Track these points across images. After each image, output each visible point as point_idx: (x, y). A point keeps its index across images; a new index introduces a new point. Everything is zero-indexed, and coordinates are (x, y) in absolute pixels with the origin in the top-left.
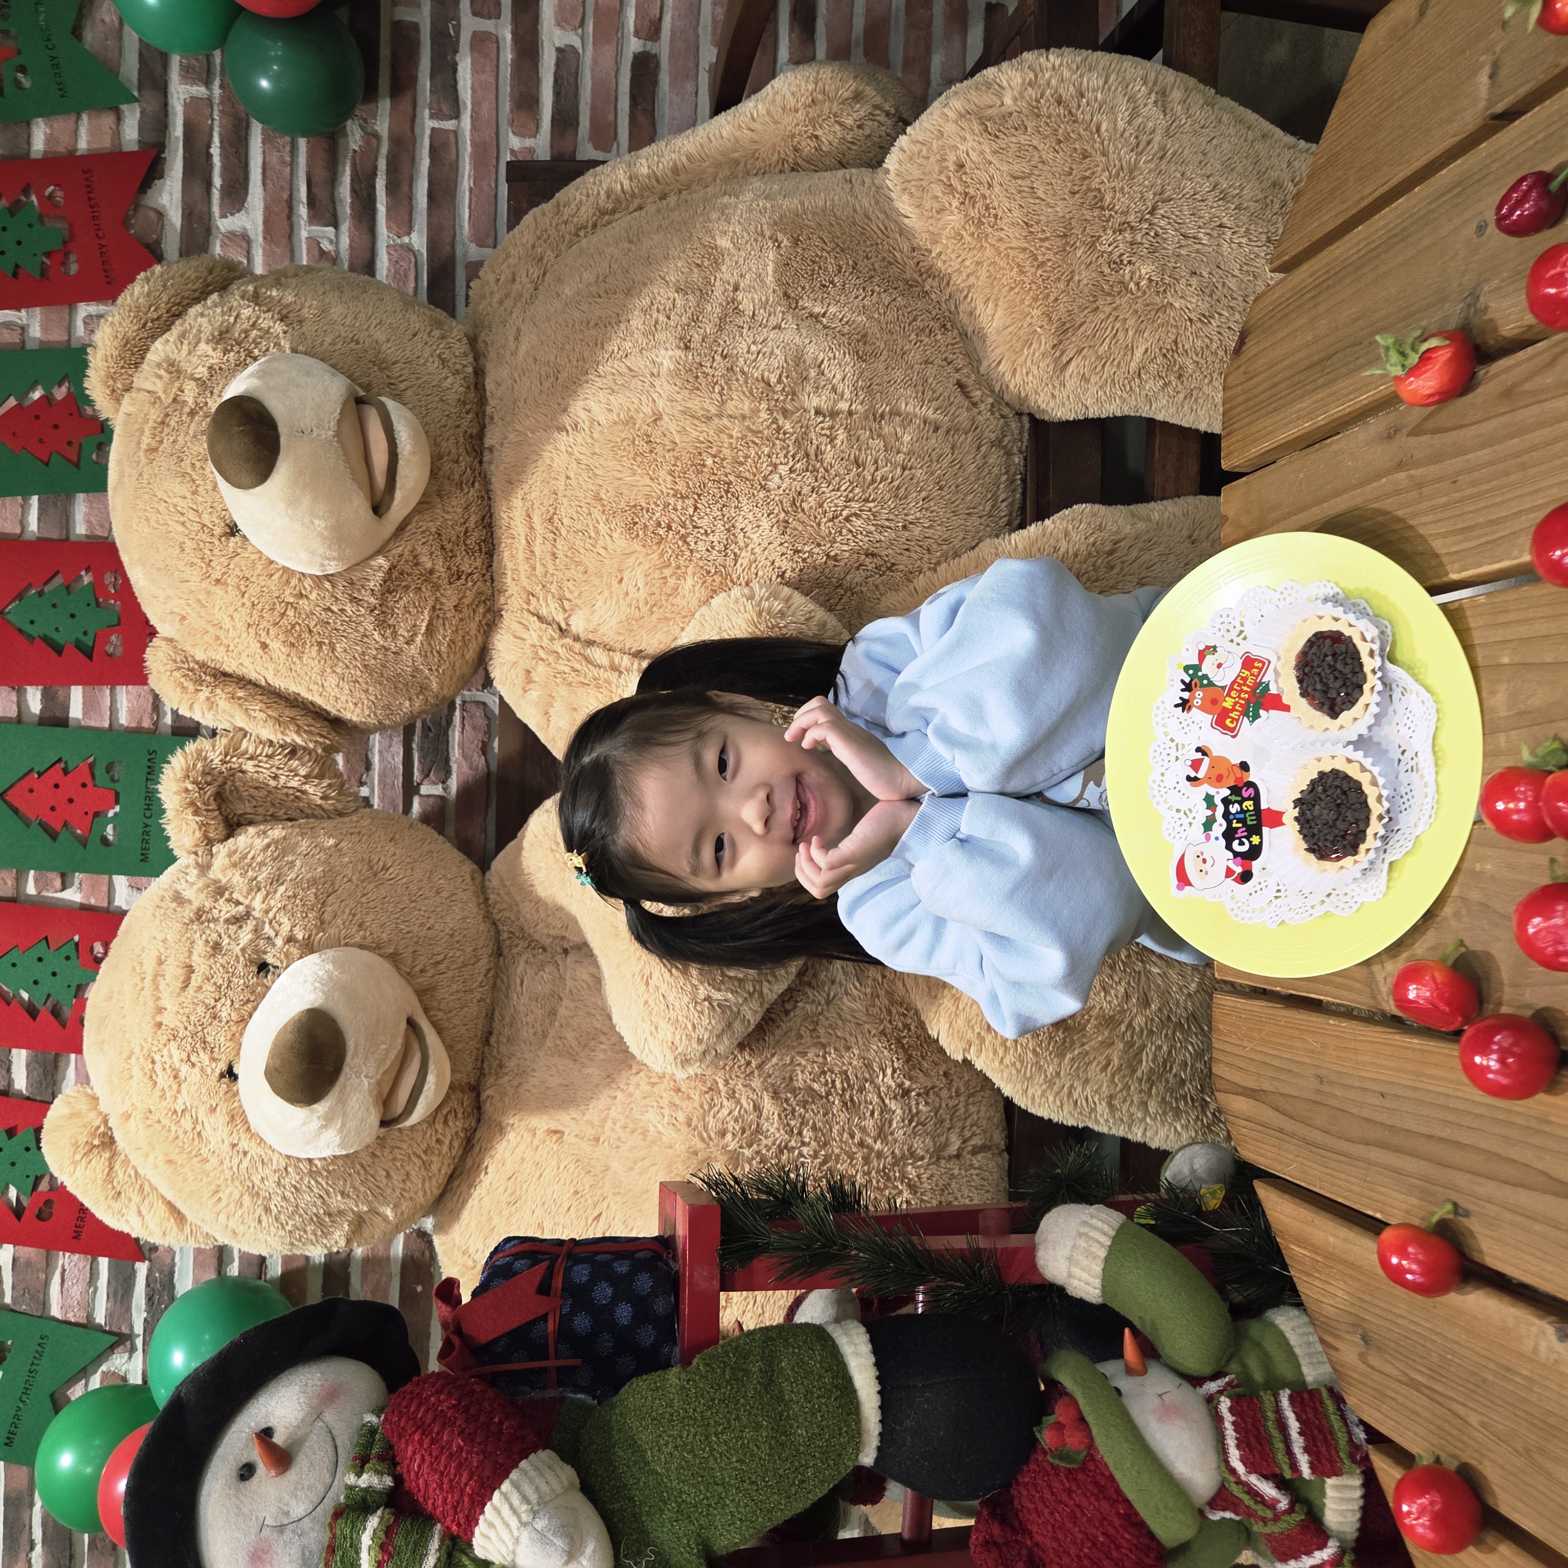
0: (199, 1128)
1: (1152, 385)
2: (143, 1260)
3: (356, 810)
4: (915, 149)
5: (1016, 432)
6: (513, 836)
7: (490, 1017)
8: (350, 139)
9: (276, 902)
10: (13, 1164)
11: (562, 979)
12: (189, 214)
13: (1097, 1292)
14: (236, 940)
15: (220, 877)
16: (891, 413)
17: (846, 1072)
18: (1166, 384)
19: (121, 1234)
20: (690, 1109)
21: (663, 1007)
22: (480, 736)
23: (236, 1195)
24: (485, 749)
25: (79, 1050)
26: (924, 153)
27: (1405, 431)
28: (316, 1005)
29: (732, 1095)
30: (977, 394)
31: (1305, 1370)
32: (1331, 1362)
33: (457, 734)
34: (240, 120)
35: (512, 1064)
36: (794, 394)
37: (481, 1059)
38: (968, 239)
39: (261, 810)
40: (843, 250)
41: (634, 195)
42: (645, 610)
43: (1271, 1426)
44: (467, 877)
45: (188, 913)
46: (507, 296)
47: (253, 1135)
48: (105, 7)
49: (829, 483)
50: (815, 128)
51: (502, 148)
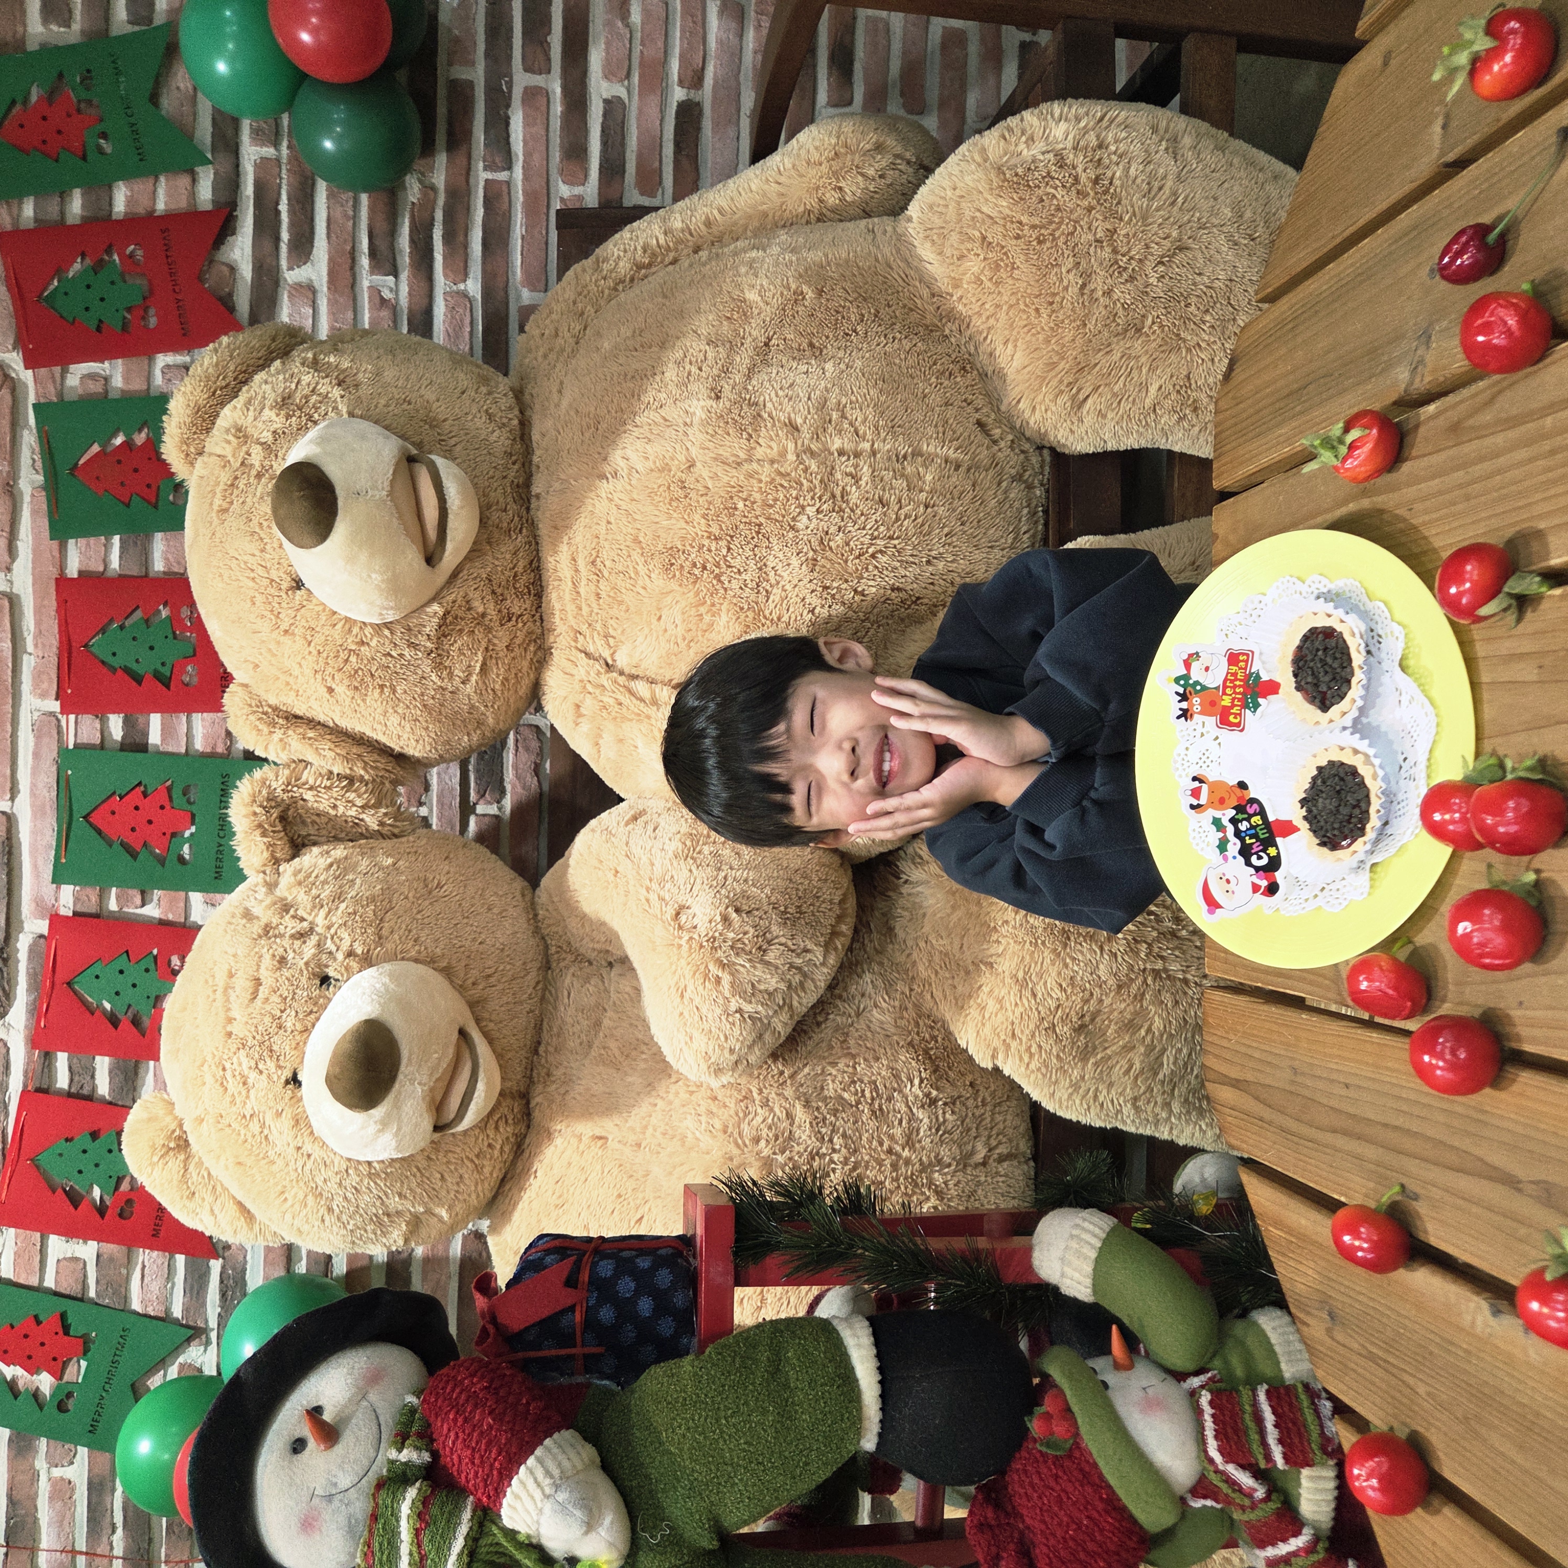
0: (266, 1132)
1: (1166, 419)
2: (216, 1257)
3: (414, 830)
5: (1037, 466)
6: (562, 855)
7: (539, 1028)
8: (409, 192)
9: (337, 918)
10: (97, 1165)
11: (607, 991)
12: (259, 267)
13: (1089, 1291)
14: (301, 954)
15: (286, 894)
16: (913, 454)
17: (875, 1083)
18: (1180, 418)
19: (195, 1232)
20: (726, 1116)
21: (697, 1018)
22: (533, 758)
23: (301, 1196)
24: (537, 770)
25: (156, 1058)
28: (373, 1016)
29: (765, 1103)
30: (997, 432)
31: (1283, 1366)
33: (511, 756)
34: (307, 178)
35: (558, 1073)
36: (818, 435)
37: (530, 1068)
38: (988, 284)
39: (324, 832)
40: (865, 299)
41: (668, 249)
42: (683, 645)
43: (1248, 1418)
44: (518, 894)
45: (257, 928)
46: (551, 350)
47: (316, 1139)
48: (180, 74)
49: (855, 523)
50: (837, 179)
51: (552, 198)
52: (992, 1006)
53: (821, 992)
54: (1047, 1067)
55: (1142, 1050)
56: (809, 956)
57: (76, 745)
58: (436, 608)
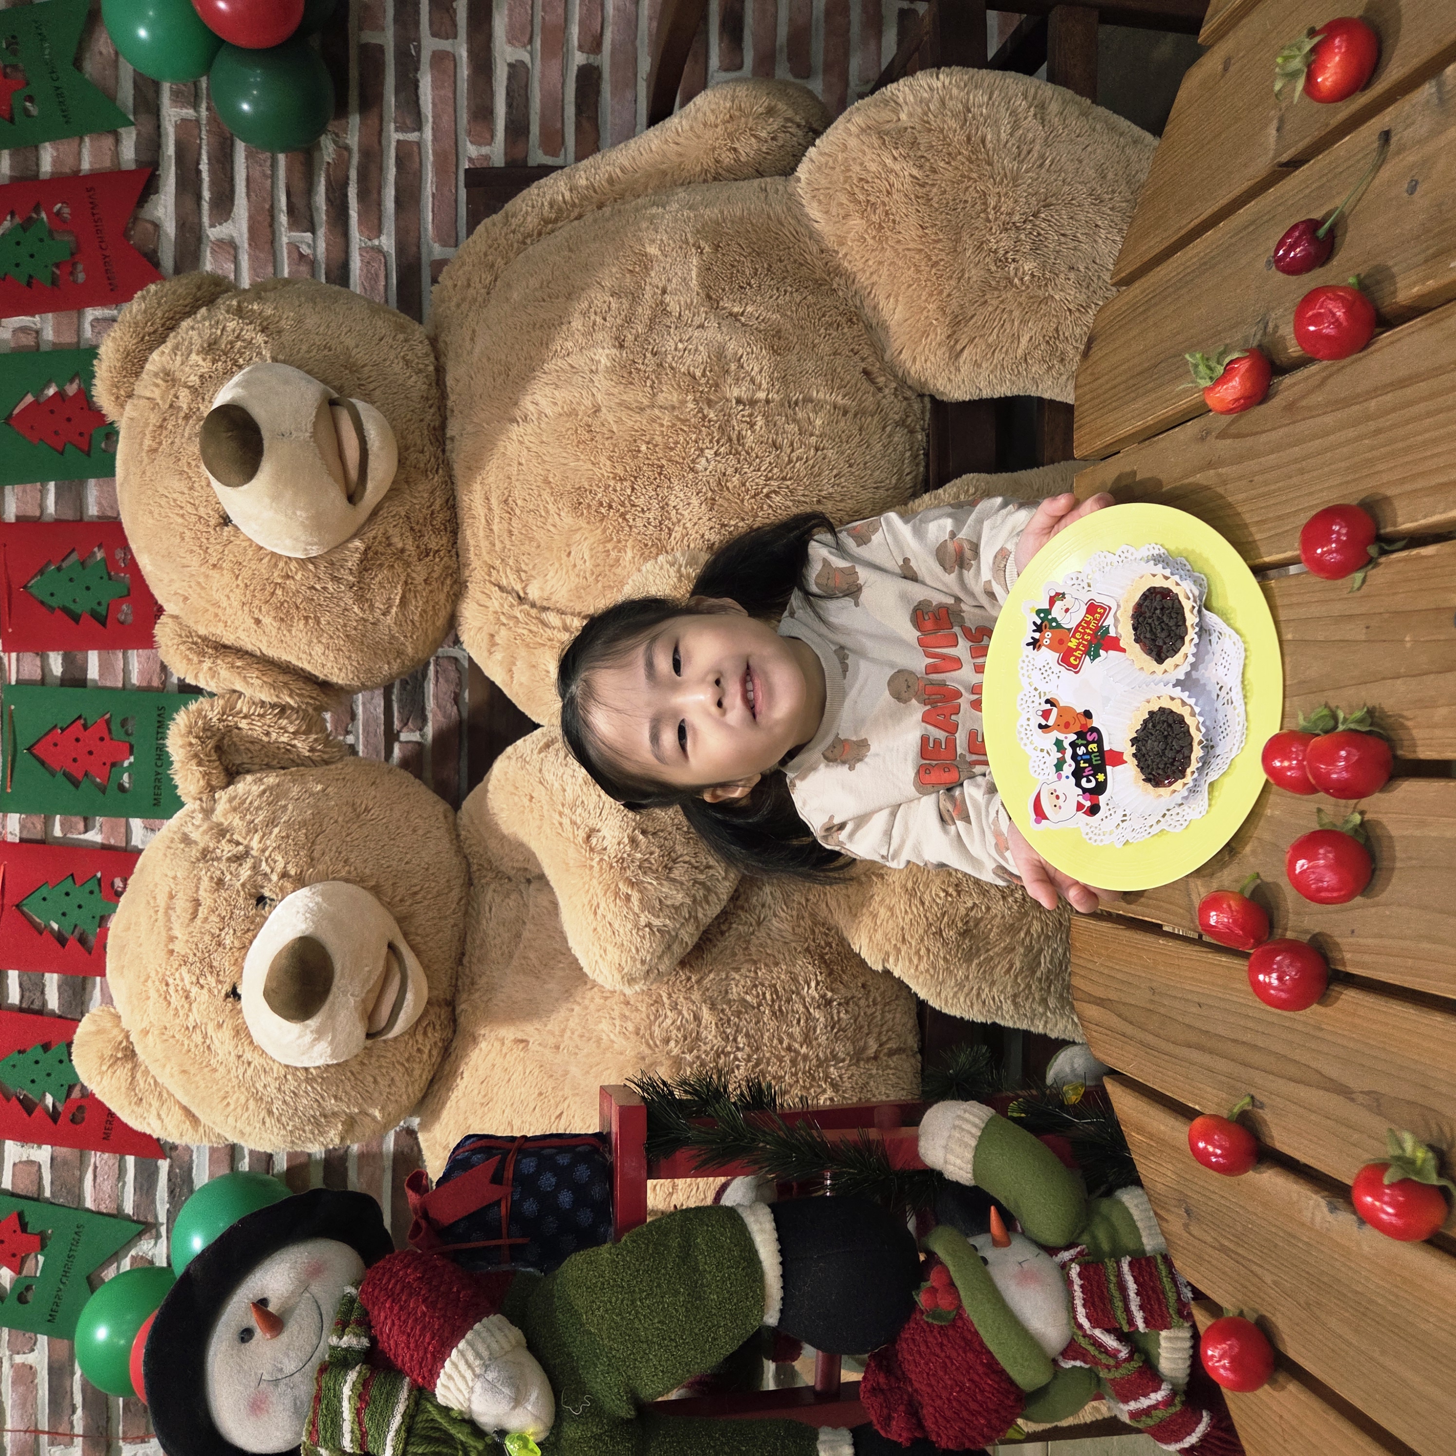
0: (208, 1042)
1: (1036, 369)
2: (164, 1157)
3: (341, 758)
4: (823, 160)
5: (918, 412)
6: (481, 780)
7: (463, 940)
8: (324, 153)
9: (271, 842)
10: (49, 1075)
11: (525, 905)
12: (182, 225)
13: (970, 1175)
14: (237, 876)
15: (222, 820)
16: (804, 401)
17: (775, 986)
18: (1050, 368)
19: (144, 1134)
20: (638, 1020)
21: (610, 933)
22: (452, 688)
23: (243, 1100)
24: (457, 699)
25: (103, 975)
26: (831, 163)
27: (1214, 435)
28: (307, 933)
29: (674, 1007)
30: (881, 380)
31: (1145, 1240)
32: (1163, 1232)
33: (432, 686)
34: (226, 139)
35: (482, 981)
36: (717, 385)
37: (456, 977)
38: (870, 241)
39: (257, 760)
40: (758, 255)
41: (574, 205)
42: (591, 579)
43: (1113, 1288)
44: (441, 816)
45: (195, 853)
46: (463, 300)
47: (256, 1048)
48: (102, 40)
49: (750, 464)
50: (733, 141)
51: (461, 157)
52: (883, 913)
53: (724, 903)
54: (934, 968)
55: (1022, 950)
56: (711, 872)
57: (17, 681)
58: (357, 543)
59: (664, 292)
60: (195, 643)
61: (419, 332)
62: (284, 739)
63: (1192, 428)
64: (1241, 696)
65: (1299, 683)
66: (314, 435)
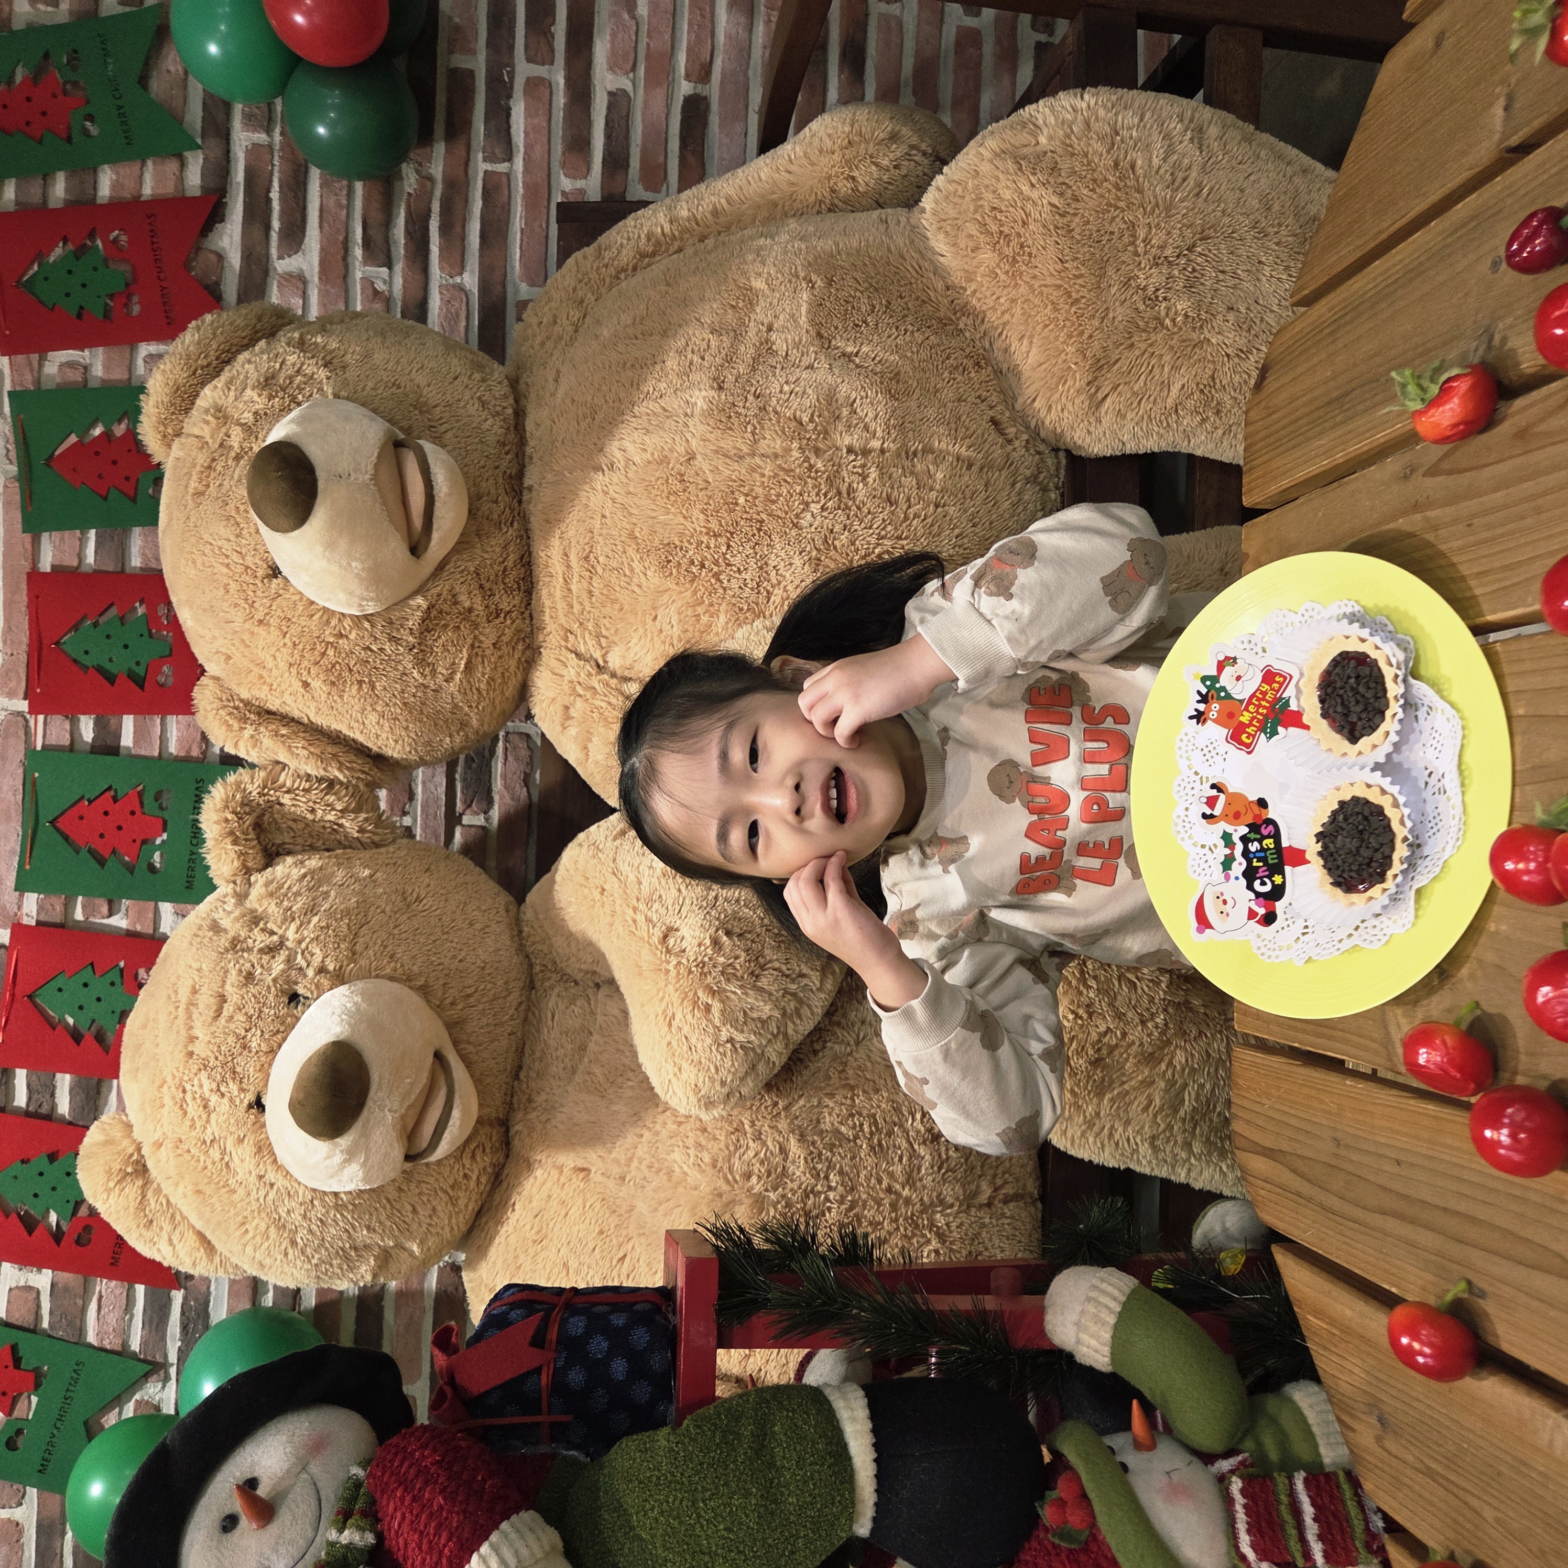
0: (227, 1159)
1: (1189, 421)
2: (177, 1288)
3: (394, 841)
4: (951, 188)
5: (1053, 468)
6: (548, 870)
7: (520, 1051)
8: (405, 182)
9: (308, 933)
10: (54, 1189)
11: (593, 1013)
12: (248, 256)
13: (1107, 1360)
14: (269, 969)
15: (257, 906)
16: (923, 451)
17: (874, 1116)
18: (1203, 420)
19: (153, 1262)
20: (715, 1150)
21: (685, 1048)
22: (522, 767)
23: (263, 1226)
24: (527, 780)
25: (118, 1076)
26: (960, 192)
27: (1421, 471)
28: (342, 1037)
29: (758, 1137)
30: (1011, 431)
31: (1323, 1450)
32: (1347, 1443)
33: (500, 765)
34: (299, 166)
35: (539, 1100)
36: (826, 432)
37: (511, 1093)
38: (1003, 277)
39: (300, 840)
40: (876, 290)
41: (674, 238)
43: (1284, 1511)
44: (502, 909)
45: (224, 942)
46: (548, 338)
47: (280, 1168)
48: (171, 57)
49: (862, 521)
50: (851, 169)
51: (553, 191)
53: (818, 1018)
55: (1162, 1085)
56: (805, 981)
57: (43, 746)
58: (420, 600)
59: (770, 329)
60: (237, 708)
61: (498, 372)
62: (331, 817)
63: (1393, 465)
64: (1457, 782)
65: (1533, 768)
66: (375, 477)
